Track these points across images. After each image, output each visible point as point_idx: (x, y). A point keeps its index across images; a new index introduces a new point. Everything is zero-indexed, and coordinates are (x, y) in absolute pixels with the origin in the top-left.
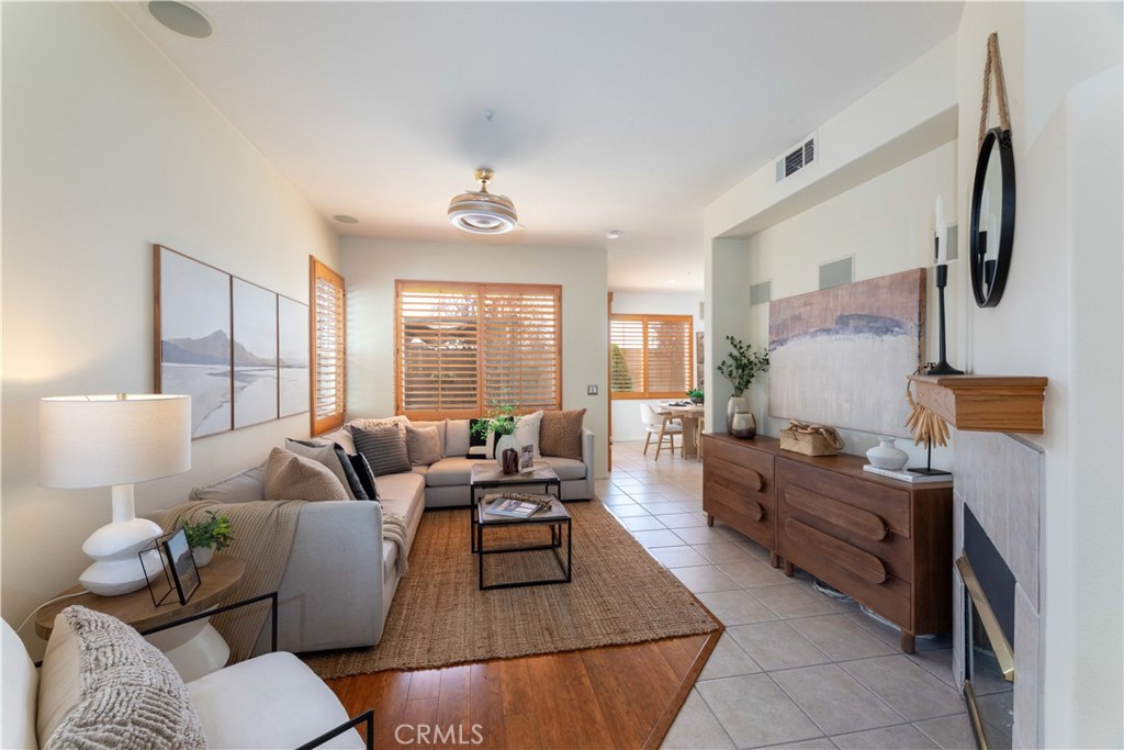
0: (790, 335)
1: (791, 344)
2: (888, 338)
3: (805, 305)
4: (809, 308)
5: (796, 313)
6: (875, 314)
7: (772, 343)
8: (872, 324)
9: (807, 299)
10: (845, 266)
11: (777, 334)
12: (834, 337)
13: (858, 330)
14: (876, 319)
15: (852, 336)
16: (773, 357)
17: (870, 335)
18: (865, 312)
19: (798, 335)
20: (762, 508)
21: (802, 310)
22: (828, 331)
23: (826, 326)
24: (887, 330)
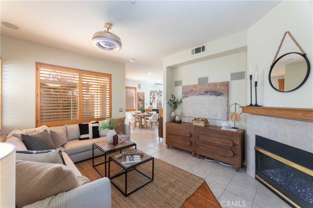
0: (189, 95)
1: (190, 98)
2: (219, 97)
3: (194, 88)
4: (195, 88)
5: (192, 89)
6: (216, 91)
7: (182, 97)
8: (215, 93)
9: (195, 86)
10: (206, 79)
11: (185, 95)
12: (203, 96)
13: (211, 95)
14: (216, 92)
15: (209, 96)
16: (183, 101)
17: (214, 96)
18: (213, 90)
19: (192, 95)
20: (190, 142)
21: (193, 89)
22: (202, 94)
23: (201, 93)
24: (219, 95)
